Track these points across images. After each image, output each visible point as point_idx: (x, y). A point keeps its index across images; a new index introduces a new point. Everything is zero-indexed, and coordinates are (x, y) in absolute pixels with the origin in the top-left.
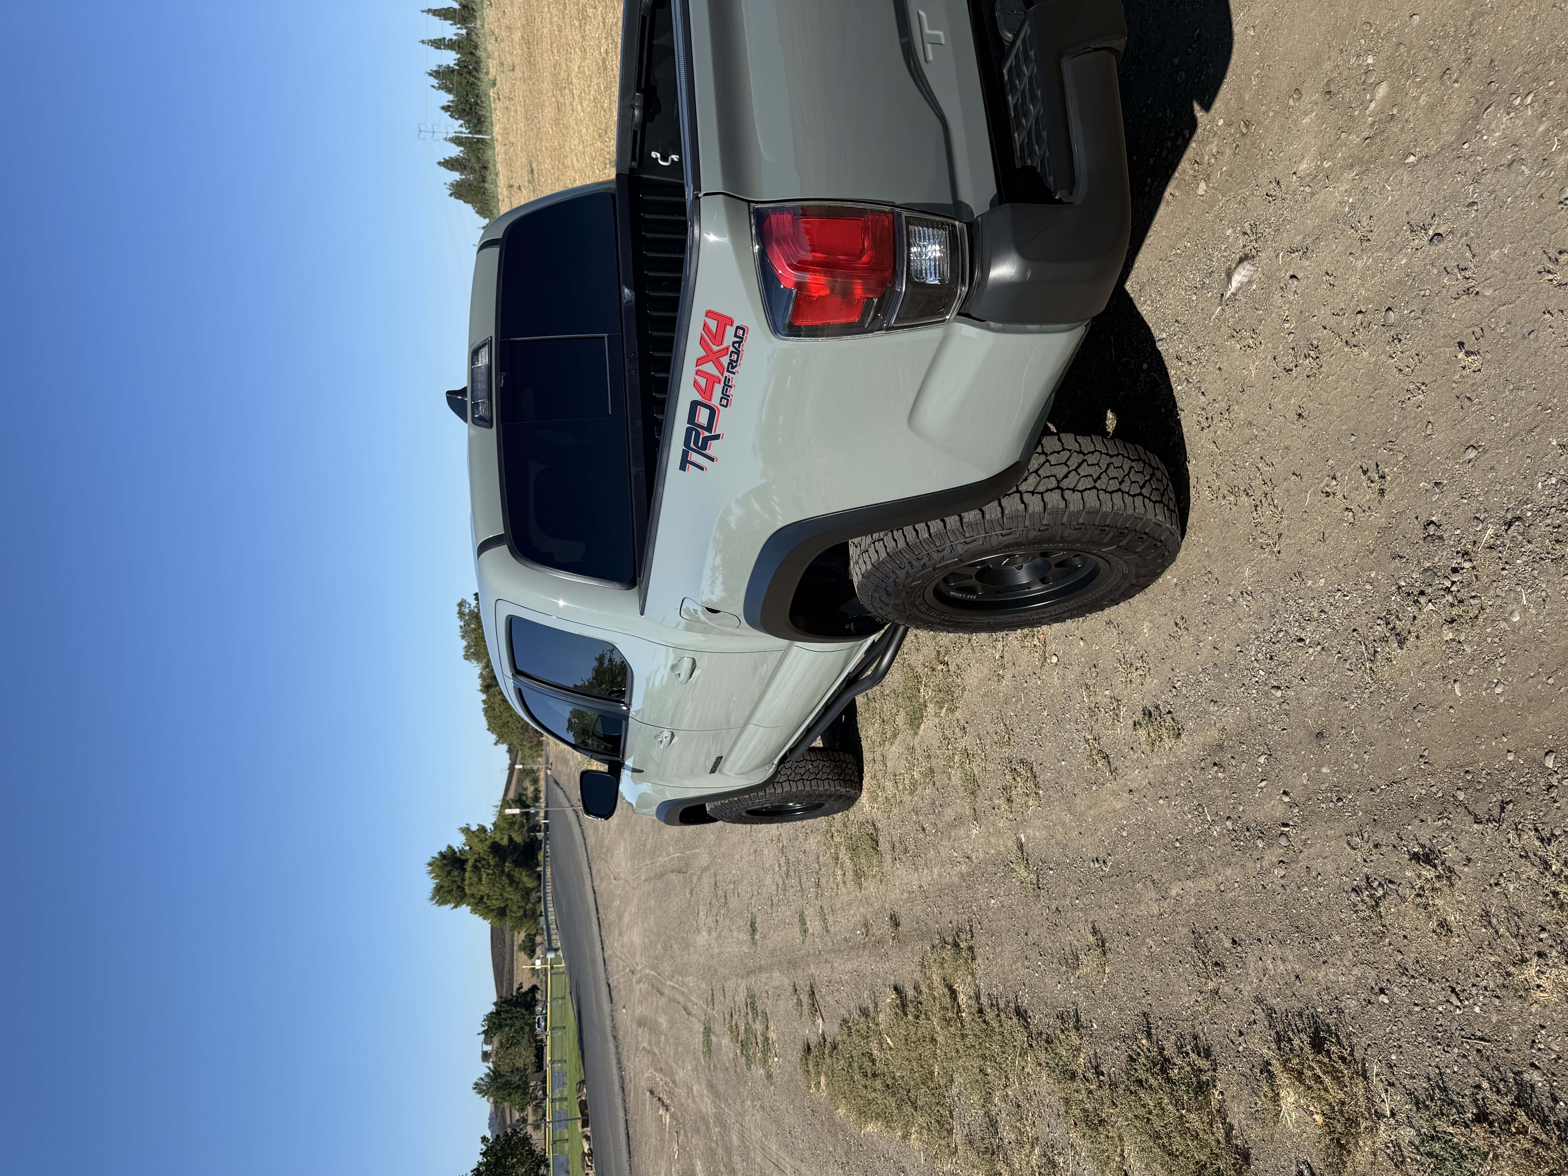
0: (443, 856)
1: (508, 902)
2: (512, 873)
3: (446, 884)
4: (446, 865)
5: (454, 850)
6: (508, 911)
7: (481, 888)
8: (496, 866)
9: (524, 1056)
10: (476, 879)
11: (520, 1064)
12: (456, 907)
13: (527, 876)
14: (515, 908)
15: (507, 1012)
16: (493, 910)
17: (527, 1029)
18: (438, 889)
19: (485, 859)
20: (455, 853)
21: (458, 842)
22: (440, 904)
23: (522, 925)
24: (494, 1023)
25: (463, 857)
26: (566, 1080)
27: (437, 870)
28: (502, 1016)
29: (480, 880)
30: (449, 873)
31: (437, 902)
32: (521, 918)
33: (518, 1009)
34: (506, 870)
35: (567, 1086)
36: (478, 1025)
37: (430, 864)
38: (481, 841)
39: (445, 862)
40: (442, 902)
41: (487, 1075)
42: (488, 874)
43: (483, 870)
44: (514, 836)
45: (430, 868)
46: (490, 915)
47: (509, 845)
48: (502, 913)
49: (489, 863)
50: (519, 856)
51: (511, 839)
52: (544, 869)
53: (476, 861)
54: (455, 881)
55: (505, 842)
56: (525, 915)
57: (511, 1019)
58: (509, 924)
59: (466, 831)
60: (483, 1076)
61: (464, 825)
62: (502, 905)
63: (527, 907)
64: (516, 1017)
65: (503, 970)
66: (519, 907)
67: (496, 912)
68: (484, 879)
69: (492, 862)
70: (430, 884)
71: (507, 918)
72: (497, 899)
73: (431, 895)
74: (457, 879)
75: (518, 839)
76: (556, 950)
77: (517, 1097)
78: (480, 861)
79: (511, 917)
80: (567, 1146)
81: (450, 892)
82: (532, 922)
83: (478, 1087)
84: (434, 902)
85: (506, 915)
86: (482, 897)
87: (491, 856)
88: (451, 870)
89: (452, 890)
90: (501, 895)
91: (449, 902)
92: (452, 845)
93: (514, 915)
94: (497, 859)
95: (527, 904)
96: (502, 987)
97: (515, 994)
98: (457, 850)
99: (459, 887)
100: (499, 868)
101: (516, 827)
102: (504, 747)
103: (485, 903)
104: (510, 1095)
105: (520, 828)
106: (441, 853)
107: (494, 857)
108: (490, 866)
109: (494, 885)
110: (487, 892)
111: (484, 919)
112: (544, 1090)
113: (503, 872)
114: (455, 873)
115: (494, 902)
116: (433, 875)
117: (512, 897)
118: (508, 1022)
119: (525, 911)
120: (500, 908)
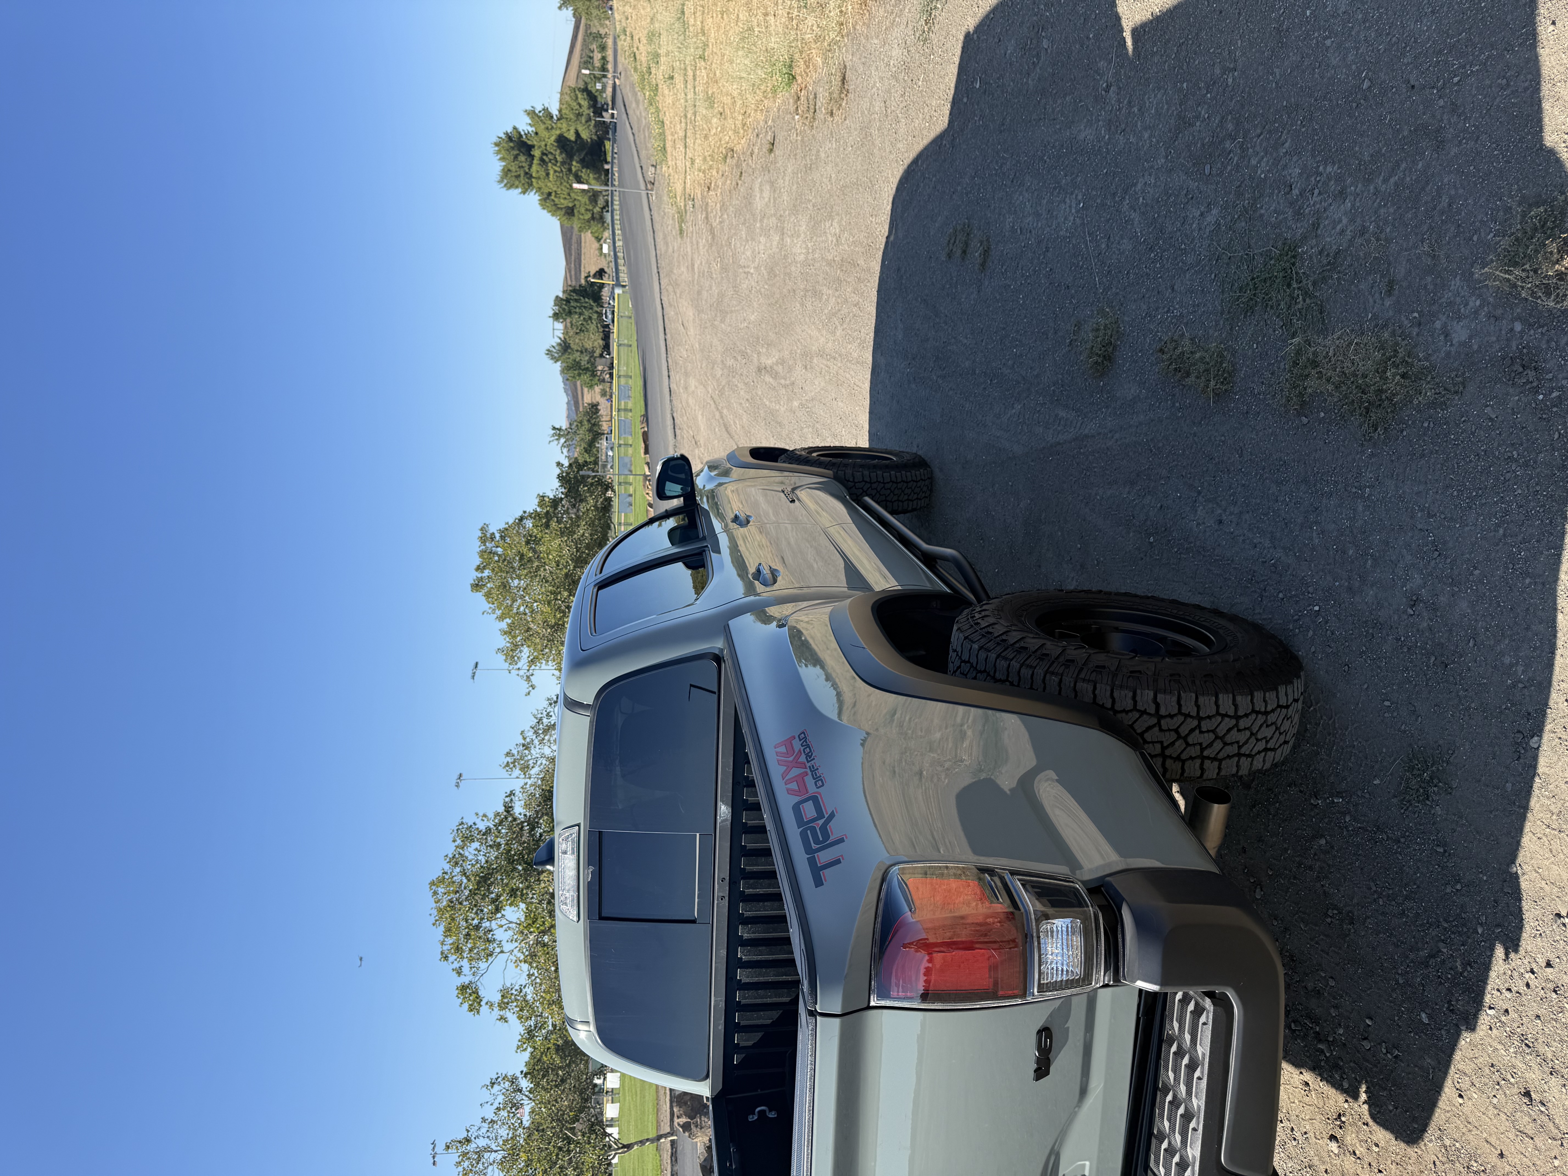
0: (510, 138)
1: (576, 202)
2: (580, 173)
3: (513, 169)
4: (513, 148)
5: (520, 133)
6: (575, 211)
7: (549, 184)
8: (563, 163)
9: (594, 341)
10: (544, 174)
11: (588, 345)
12: (524, 193)
13: (594, 178)
14: (583, 210)
15: (576, 300)
16: (561, 209)
17: (595, 316)
18: (506, 172)
19: (551, 153)
20: (521, 136)
21: (524, 125)
22: (509, 188)
23: (590, 227)
24: (564, 310)
25: (529, 143)
26: (632, 394)
27: (503, 152)
28: (572, 304)
29: (548, 174)
30: (516, 157)
31: (505, 185)
32: (588, 221)
33: (587, 300)
34: (574, 169)
35: (632, 399)
36: (549, 308)
37: (496, 144)
38: (547, 128)
39: (512, 144)
40: (510, 186)
41: (559, 344)
42: (555, 171)
43: (550, 164)
44: (580, 129)
45: (497, 148)
46: (558, 213)
47: (576, 140)
48: (570, 212)
49: (555, 158)
50: (586, 154)
51: (577, 134)
52: (612, 167)
53: (543, 154)
54: (522, 167)
55: (572, 136)
56: (593, 218)
57: (580, 308)
58: (576, 225)
59: (532, 113)
60: (554, 344)
61: (529, 108)
62: (570, 205)
63: (595, 211)
64: (585, 307)
65: (571, 238)
66: (587, 210)
67: (564, 210)
68: (551, 176)
69: (559, 159)
70: (496, 166)
71: (575, 219)
72: (565, 199)
73: (499, 178)
74: (524, 164)
75: (585, 135)
76: (624, 286)
77: (586, 377)
78: (546, 155)
79: (579, 219)
80: (630, 451)
81: (518, 177)
82: (600, 225)
83: (549, 352)
84: (503, 185)
85: (574, 215)
86: (550, 194)
87: (558, 151)
88: (518, 155)
89: (519, 176)
90: (569, 195)
91: (517, 187)
92: (517, 126)
93: (581, 217)
94: (564, 155)
95: (595, 207)
96: (571, 255)
97: (583, 282)
98: (522, 133)
99: (526, 173)
100: (567, 166)
101: (583, 120)
102: (568, 13)
103: (553, 201)
104: (579, 375)
105: (587, 122)
106: (507, 134)
107: (561, 153)
108: (557, 161)
109: (561, 183)
110: (555, 189)
111: (553, 215)
112: (611, 375)
113: (570, 170)
114: (522, 158)
115: (562, 201)
116: (499, 157)
117: (579, 198)
118: (577, 310)
119: (593, 214)
120: (568, 208)
